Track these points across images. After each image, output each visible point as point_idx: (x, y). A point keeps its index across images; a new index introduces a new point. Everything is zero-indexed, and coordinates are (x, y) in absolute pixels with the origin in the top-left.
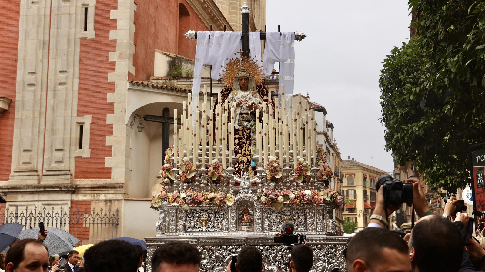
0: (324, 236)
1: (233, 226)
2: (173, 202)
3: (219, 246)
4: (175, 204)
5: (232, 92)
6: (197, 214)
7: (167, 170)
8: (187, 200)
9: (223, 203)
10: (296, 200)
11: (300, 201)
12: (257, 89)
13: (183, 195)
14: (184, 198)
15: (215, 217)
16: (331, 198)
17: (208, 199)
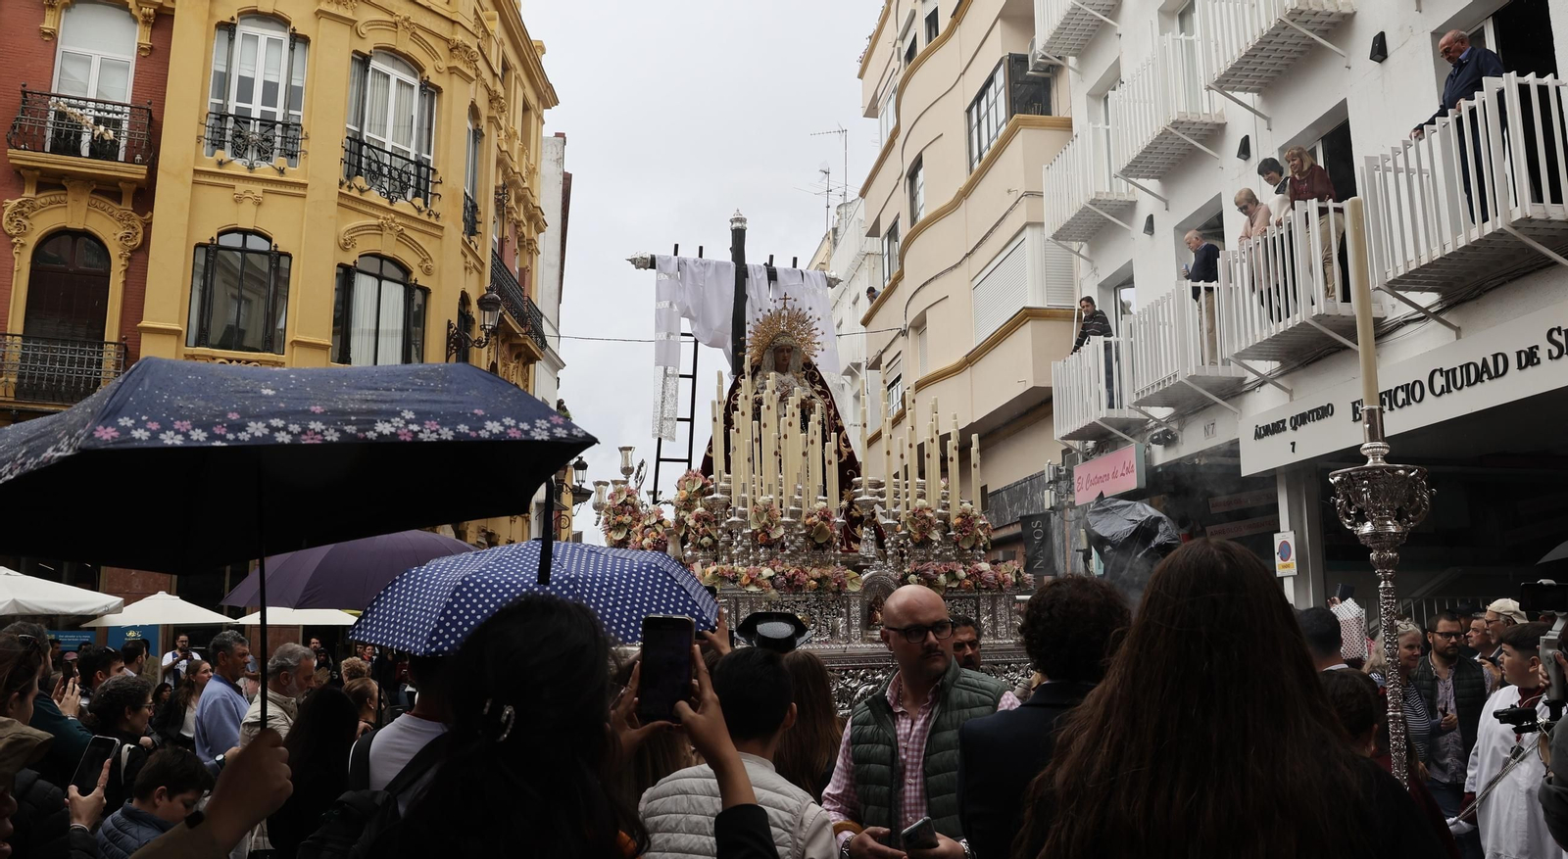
0: (1013, 647)
1: (856, 631)
2: (747, 585)
3: (842, 670)
4: (753, 589)
5: (759, 373)
6: (788, 607)
7: (705, 520)
8: (777, 582)
9: (841, 585)
10: (968, 582)
11: (975, 583)
12: (803, 370)
13: (767, 572)
14: (770, 578)
15: (821, 613)
16: (1016, 578)
17: (812, 579)
